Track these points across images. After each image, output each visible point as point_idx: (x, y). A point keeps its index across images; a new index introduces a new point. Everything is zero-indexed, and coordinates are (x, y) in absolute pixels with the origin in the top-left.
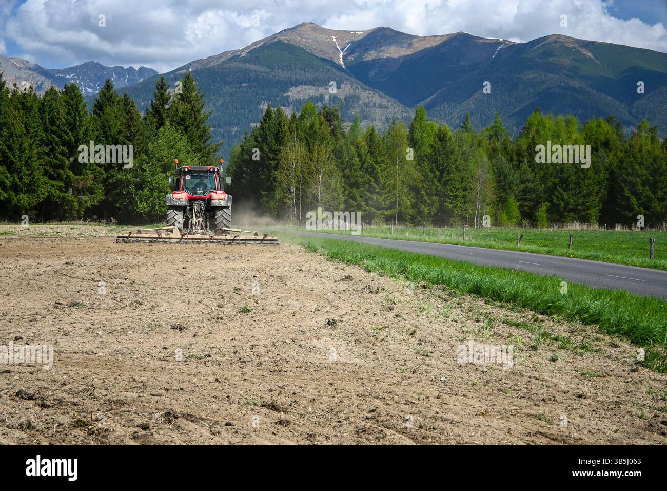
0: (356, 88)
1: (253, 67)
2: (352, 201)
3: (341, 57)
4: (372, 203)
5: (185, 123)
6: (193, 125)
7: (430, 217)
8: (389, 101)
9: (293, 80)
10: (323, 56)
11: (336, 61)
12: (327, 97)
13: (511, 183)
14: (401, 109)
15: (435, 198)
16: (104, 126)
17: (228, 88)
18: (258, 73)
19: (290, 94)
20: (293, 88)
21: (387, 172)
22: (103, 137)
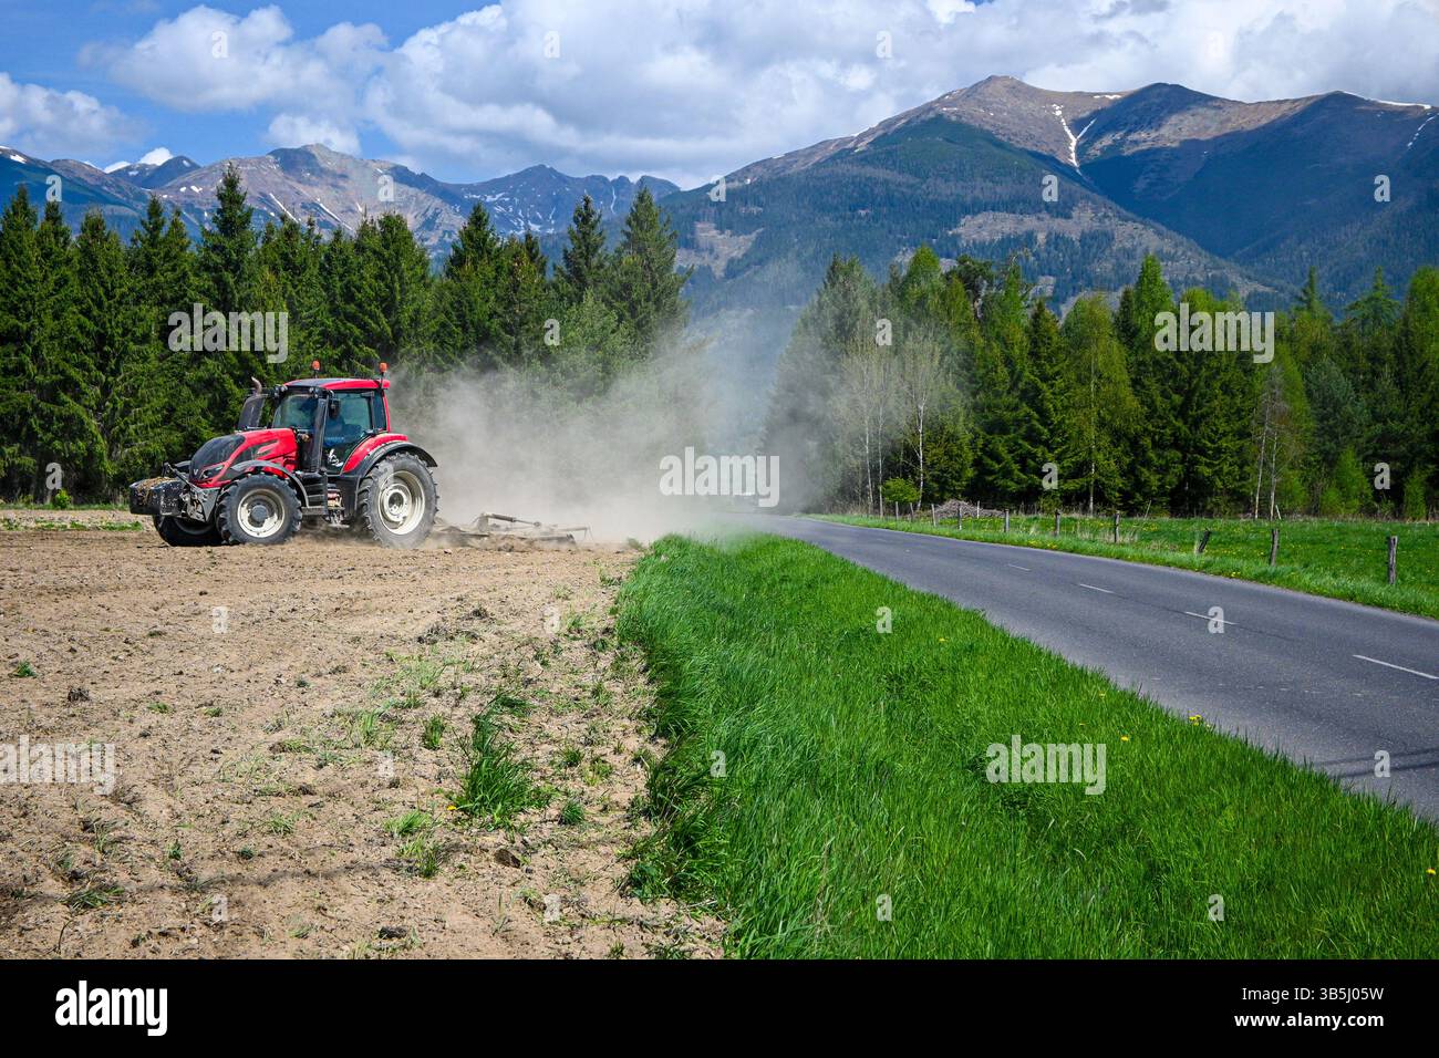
0: (1105, 216)
1: (881, 174)
2: (989, 461)
3: (1072, 149)
4: (1032, 463)
5: (630, 294)
6: (648, 300)
7: (1164, 494)
8: (1176, 245)
9: (968, 199)
10: (1035, 149)
11: (1061, 159)
12: (1041, 237)
13: (1349, 420)
14: (1204, 261)
15: (1175, 454)
16: (459, 302)
17: (827, 219)
18: (893, 187)
19: (960, 230)
20: (969, 217)
21: (1069, 398)
22: (457, 326)
